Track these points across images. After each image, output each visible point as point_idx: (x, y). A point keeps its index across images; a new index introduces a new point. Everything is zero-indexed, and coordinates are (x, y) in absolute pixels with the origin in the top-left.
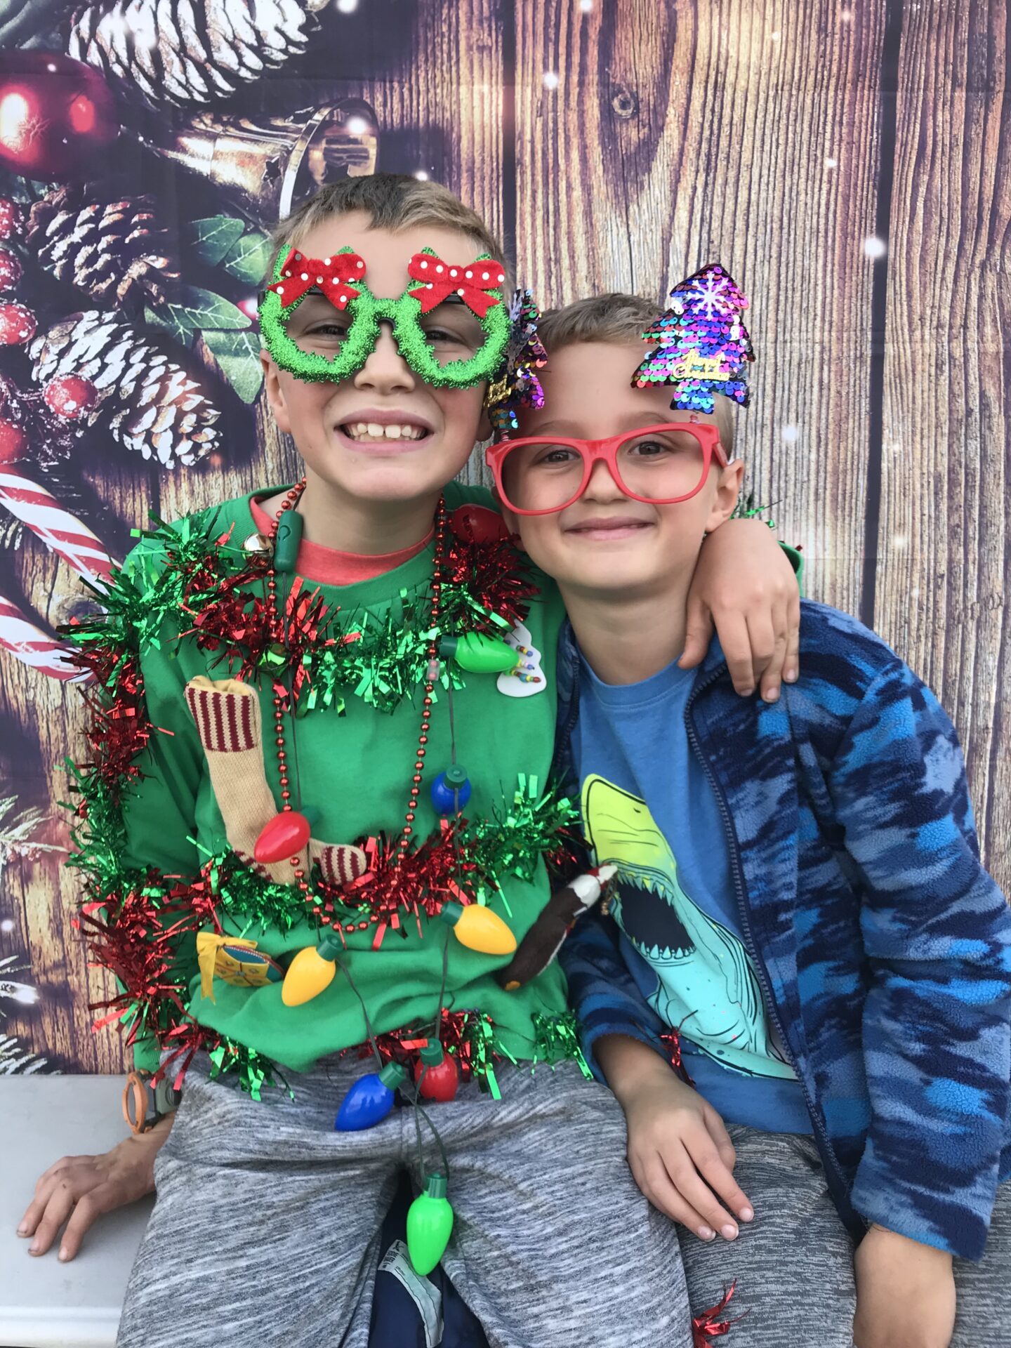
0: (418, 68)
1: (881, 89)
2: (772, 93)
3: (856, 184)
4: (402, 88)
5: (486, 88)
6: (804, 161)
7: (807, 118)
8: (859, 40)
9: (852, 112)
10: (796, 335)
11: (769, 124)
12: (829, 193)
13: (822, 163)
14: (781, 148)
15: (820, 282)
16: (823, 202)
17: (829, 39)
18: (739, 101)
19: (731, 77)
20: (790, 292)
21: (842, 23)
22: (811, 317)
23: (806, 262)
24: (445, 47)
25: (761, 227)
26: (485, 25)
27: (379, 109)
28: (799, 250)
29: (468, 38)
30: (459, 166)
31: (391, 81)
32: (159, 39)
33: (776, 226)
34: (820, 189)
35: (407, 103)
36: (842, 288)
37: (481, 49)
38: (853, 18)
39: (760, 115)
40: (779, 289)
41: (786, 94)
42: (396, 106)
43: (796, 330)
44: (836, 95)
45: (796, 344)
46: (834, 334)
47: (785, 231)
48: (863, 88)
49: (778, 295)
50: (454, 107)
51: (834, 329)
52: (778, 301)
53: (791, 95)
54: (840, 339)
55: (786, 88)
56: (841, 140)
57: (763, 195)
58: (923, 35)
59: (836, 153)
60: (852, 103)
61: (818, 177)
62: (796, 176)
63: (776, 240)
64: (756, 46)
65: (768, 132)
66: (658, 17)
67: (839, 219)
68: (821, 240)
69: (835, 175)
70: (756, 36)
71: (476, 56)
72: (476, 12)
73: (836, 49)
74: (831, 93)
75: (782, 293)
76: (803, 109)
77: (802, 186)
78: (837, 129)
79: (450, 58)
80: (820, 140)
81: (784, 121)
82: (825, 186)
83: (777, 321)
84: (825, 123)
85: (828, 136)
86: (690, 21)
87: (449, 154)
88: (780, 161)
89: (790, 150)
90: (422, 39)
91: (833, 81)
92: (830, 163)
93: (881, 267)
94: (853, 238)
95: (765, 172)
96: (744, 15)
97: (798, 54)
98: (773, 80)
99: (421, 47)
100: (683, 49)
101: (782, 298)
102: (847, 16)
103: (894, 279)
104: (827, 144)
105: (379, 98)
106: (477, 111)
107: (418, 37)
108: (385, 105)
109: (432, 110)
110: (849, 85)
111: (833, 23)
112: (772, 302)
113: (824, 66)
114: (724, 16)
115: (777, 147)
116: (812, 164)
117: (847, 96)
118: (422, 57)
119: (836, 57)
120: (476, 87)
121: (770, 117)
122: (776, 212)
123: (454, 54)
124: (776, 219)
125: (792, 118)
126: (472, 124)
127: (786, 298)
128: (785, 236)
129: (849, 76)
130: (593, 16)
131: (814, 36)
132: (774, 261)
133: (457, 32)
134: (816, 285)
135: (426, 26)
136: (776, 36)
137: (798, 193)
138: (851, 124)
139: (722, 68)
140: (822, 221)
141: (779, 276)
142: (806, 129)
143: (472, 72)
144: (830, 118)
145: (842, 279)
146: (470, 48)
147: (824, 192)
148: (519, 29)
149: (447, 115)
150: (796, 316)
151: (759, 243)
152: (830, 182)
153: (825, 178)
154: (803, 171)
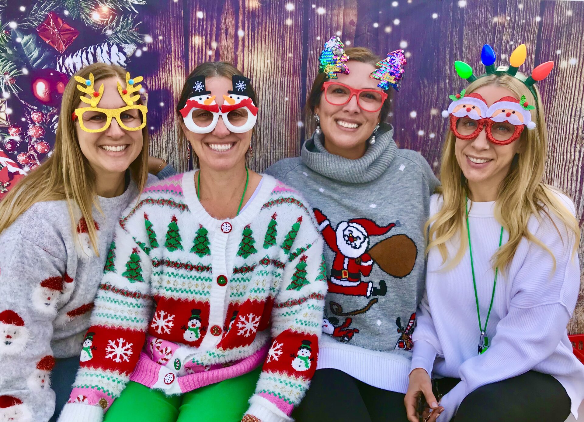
0: (160, 72)
1: (302, 77)
2: (268, 78)
3: (294, 105)
4: (155, 78)
5: (180, 78)
6: (278, 98)
7: (279, 86)
8: (294, 63)
9: (293, 84)
10: (277, 151)
11: (267, 87)
12: (286, 108)
13: (284, 99)
14: (271, 94)
15: (284, 135)
16: (285, 111)
17: (285, 62)
18: (258, 81)
19: (255, 74)
20: (275, 138)
21: (289, 57)
22: (281, 145)
23: (280, 129)
24: (168, 66)
25: (265, 119)
26: (180, 60)
27: (148, 85)
28: (277, 125)
29: (174, 64)
30: (173, 101)
31: (152, 76)
32: (83, 65)
33: (270, 118)
34: (284, 107)
35: (157, 82)
36: (291, 137)
37: (178, 67)
38: (292, 56)
39: (264, 85)
40: (271, 137)
41: (272, 78)
42: (154, 83)
43: (277, 149)
44: (288, 79)
45: (277, 154)
46: (288, 150)
47: (273, 119)
48: (296, 77)
49: (271, 139)
50: (171, 83)
51: (289, 149)
52: (271, 141)
53: (274, 79)
54: (290, 152)
55: (272, 77)
56: (289, 92)
57: (266, 108)
58: (314, 60)
59: (288, 96)
60: (293, 81)
61: (283, 103)
62: (276, 103)
63: (270, 122)
64: (263, 64)
65: (267, 90)
66: (232, 57)
67: (290, 116)
68: (284, 122)
69: (288, 103)
70: (263, 61)
71: (177, 69)
72: (177, 56)
73: (287, 65)
74: (286, 78)
75: (272, 138)
76: (278, 83)
77: (278, 106)
78: (288, 89)
79: (169, 69)
80: (283, 92)
81: (272, 87)
82: (285, 106)
83: (271, 146)
84: (284, 87)
85: (286, 91)
86: (242, 57)
87: (170, 97)
88: (271, 99)
89: (274, 95)
90: (161, 64)
91: (287, 75)
92: (286, 99)
93: (303, 129)
94: (294, 121)
95: (266, 102)
96: (259, 55)
97: (275, 67)
98: (268, 74)
99: (161, 66)
100: (240, 65)
101: (272, 140)
102: (291, 55)
103: (307, 133)
104: (285, 93)
105: (149, 82)
106: (178, 85)
107: (160, 63)
108: (150, 83)
109: (164, 84)
110: (291, 76)
111: (286, 57)
112: (269, 141)
113: (283, 70)
114: (253, 55)
115: (270, 94)
116: (281, 99)
117: (291, 79)
118: (161, 69)
119: (287, 67)
120: (177, 78)
121: (267, 86)
122: (270, 114)
123: (170, 68)
124: (270, 116)
125: (274, 85)
126: (176, 88)
127: (274, 140)
128: (273, 121)
129: (291, 73)
130: (212, 56)
131: (280, 61)
132: (270, 128)
133: (171, 62)
134: (283, 136)
135: (162, 60)
136: (269, 61)
137: (277, 108)
138: (293, 87)
139: (252, 71)
140: (284, 116)
141: (271, 133)
142: (279, 88)
143: (176, 73)
144: (286, 86)
145: (291, 133)
146: (175, 66)
147: (285, 107)
148: (190, 60)
149: (169, 85)
150: (277, 145)
151: (265, 123)
152: (286, 104)
153: (285, 103)
154: (278, 101)
